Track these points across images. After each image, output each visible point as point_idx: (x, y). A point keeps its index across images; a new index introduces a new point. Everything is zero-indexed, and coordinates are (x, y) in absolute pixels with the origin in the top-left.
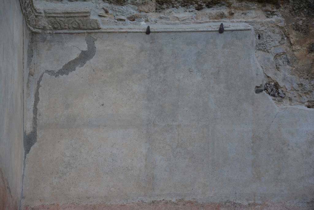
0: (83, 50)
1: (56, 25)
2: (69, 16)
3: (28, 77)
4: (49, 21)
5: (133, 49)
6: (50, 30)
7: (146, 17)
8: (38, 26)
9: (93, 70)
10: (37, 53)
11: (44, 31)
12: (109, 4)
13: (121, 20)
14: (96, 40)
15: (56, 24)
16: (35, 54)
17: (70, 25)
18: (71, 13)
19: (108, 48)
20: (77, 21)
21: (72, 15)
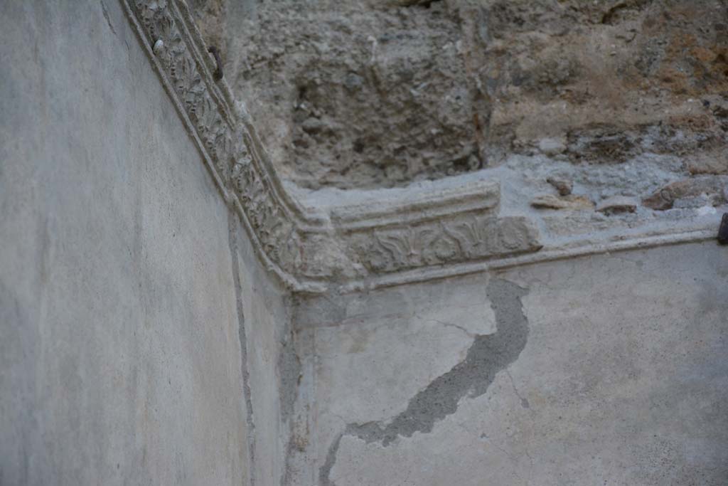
0: (481, 334)
1: (378, 257)
2: (422, 219)
3: (287, 459)
4: (350, 249)
5: (671, 305)
6: (359, 277)
7: (715, 188)
8: (313, 270)
9: (524, 400)
10: (317, 367)
11: (335, 284)
12: (573, 163)
13: (618, 210)
14: (526, 291)
15: (379, 253)
16: (308, 371)
17: (427, 251)
18: (427, 207)
19: (574, 313)
20: (452, 231)
21: (431, 214)
